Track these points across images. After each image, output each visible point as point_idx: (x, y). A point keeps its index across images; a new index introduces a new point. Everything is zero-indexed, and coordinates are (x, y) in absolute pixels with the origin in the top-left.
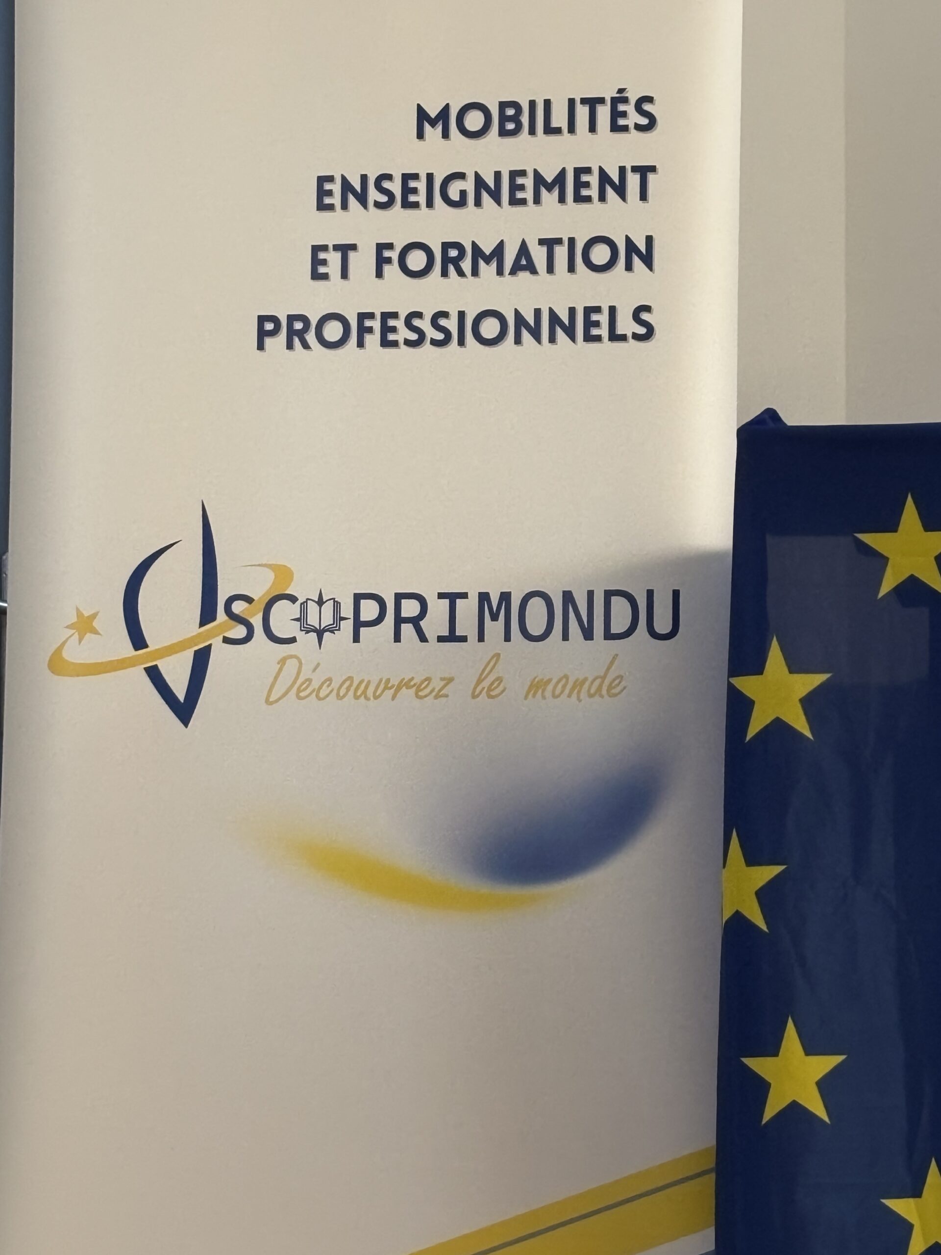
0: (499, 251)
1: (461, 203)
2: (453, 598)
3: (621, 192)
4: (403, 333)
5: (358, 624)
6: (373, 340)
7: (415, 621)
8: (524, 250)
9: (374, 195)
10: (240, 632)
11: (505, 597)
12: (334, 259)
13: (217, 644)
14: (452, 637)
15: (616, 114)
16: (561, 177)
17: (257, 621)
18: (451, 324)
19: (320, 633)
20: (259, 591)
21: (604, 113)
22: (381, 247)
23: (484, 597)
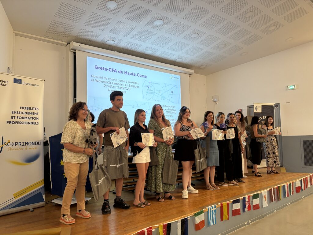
0: (27, 118)
1: (24, 114)
2: (23, 142)
3: (36, 114)
4: (19, 123)
5: (16, 145)
6: (17, 123)
7: (20, 144)
8: (29, 118)
9: (17, 113)
10: (5, 145)
11: (27, 142)
12: (13, 117)
13: (3, 146)
14: (23, 145)
15: (36, 109)
16: (32, 113)
17: (7, 144)
18: (23, 123)
19: (12, 145)
20: (7, 142)
21: (35, 109)
22: (17, 117)
23: (26, 142)
